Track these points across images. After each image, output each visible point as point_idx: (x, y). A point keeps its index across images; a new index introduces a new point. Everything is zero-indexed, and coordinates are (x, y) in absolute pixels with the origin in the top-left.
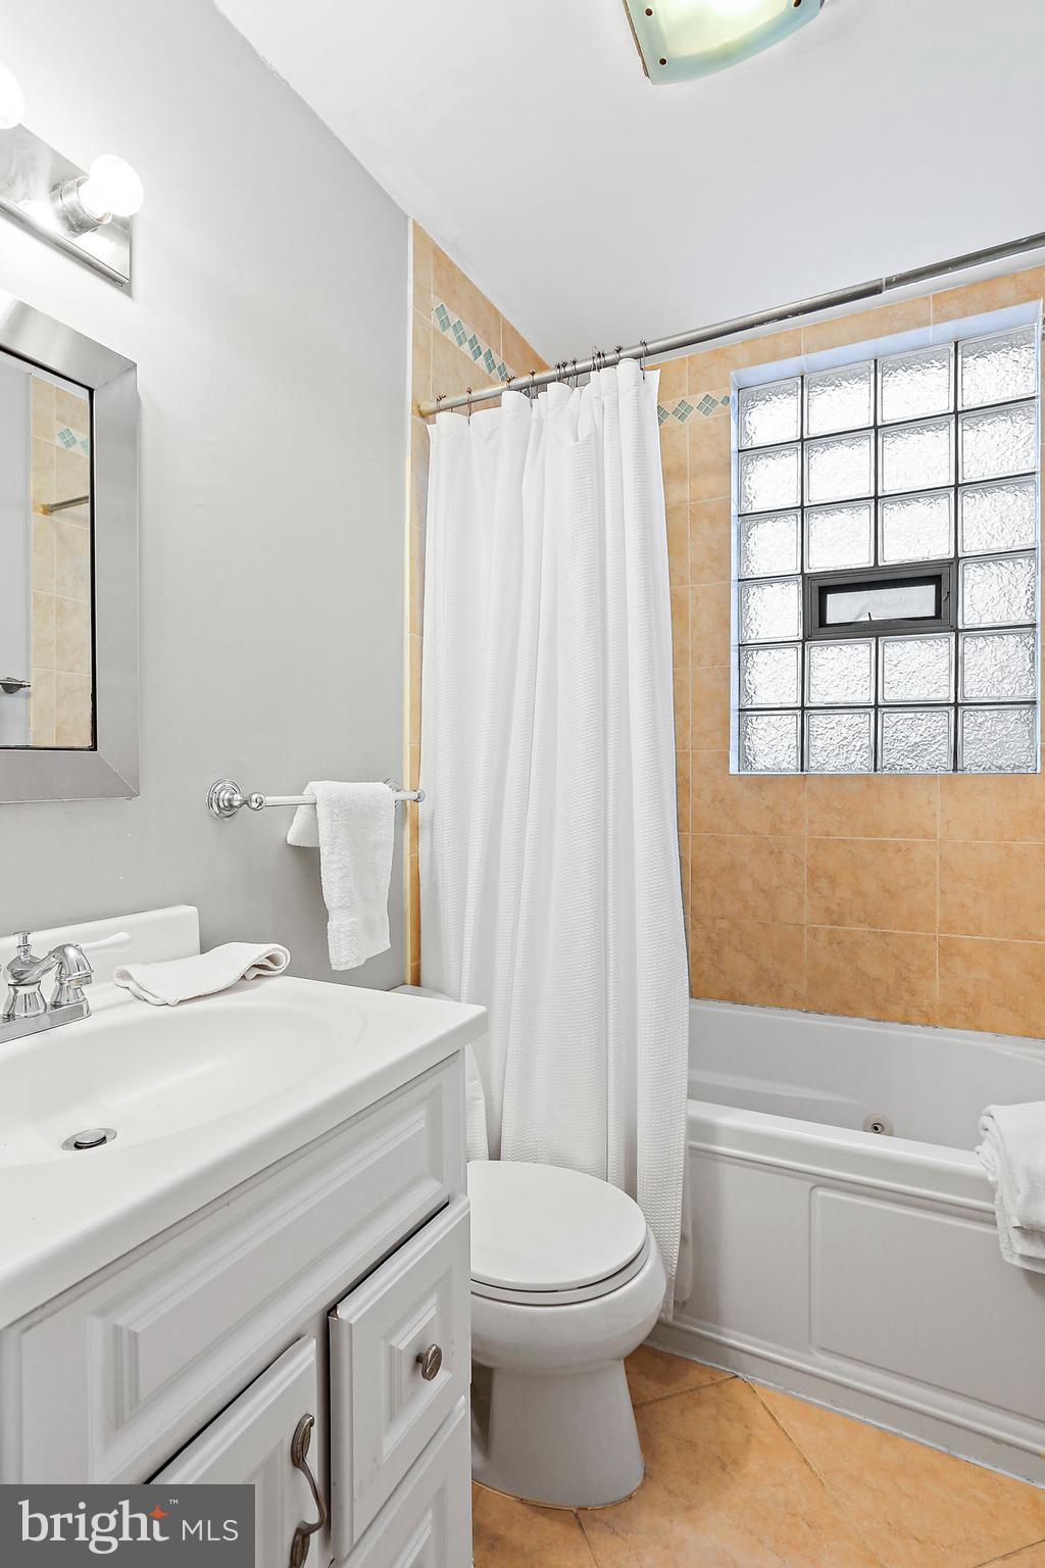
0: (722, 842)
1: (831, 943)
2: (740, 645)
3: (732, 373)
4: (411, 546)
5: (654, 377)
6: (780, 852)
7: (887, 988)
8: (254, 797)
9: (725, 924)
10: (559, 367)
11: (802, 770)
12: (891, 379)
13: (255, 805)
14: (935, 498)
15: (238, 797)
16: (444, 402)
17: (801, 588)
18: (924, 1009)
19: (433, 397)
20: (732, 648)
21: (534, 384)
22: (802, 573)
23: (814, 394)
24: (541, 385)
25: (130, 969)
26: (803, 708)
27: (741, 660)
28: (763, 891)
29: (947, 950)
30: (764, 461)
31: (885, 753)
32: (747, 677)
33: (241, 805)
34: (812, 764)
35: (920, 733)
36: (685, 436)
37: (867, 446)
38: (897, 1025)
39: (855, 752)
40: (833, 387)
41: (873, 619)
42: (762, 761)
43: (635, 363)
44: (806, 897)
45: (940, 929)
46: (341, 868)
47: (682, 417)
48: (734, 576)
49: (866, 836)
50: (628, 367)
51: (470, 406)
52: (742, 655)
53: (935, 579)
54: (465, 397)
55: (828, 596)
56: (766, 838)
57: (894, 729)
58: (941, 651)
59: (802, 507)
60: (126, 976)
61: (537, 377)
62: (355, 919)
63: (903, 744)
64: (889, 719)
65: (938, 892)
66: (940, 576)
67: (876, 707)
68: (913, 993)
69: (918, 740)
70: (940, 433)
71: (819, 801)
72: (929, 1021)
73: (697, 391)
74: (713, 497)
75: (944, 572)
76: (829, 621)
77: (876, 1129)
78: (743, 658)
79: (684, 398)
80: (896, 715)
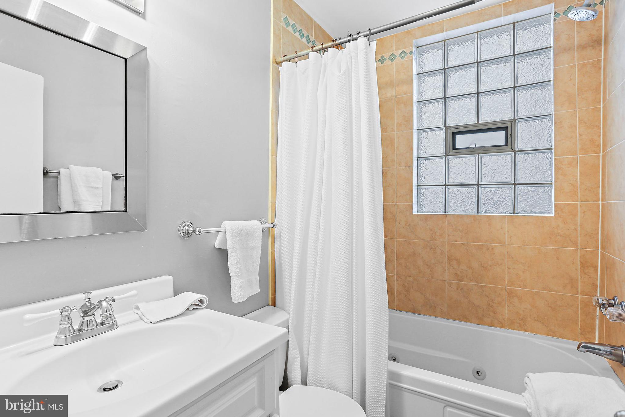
0: (410, 243)
1: (457, 289)
2: (418, 158)
3: (414, 41)
4: (272, 119)
5: (374, 44)
6: (435, 248)
7: (483, 311)
8: (197, 229)
9: (411, 279)
10: (333, 41)
11: (445, 212)
12: (484, 41)
13: (197, 233)
14: (505, 93)
15: (191, 229)
16: (286, 58)
17: (444, 133)
18: (500, 320)
19: (282, 56)
20: (414, 159)
21: (323, 49)
22: (445, 126)
23: (450, 48)
24: (325, 49)
25: (140, 305)
26: (446, 185)
27: (418, 165)
28: (427, 265)
29: (510, 294)
30: (428, 78)
31: (482, 205)
32: (421, 171)
33: (192, 233)
34: (450, 210)
35: (498, 196)
36: (393, 68)
37: (474, 71)
38: (487, 327)
39: (469, 205)
40: (458, 45)
41: (477, 146)
42: (427, 208)
43: (365, 39)
44: (446, 269)
45: (507, 285)
46: (236, 259)
47: (392, 60)
48: (415, 127)
49: (473, 242)
50: (362, 40)
51: (296, 59)
52: (419, 162)
53: (505, 129)
54: (295, 55)
55: (457, 136)
56: (429, 242)
57: (486, 195)
58: (507, 161)
59: (445, 98)
60: (137, 308)
61: (324, 46)
62: (243, 281)
63: (490, 201)
64: (484, 190)
65: (506, 268)
66: (507, 127)
67: (478, 185)
68: (495, 313)
69: (497, 199)
70: (507, 64)
71: (452, 226)
72: (502, 326)
73: (399, 49)
74: (405, 94)
75: (509, 125)
76: (457, 147)
77: (478, 373)
78: (419, 163)
79: (393, 52)
80: (487, 188)
